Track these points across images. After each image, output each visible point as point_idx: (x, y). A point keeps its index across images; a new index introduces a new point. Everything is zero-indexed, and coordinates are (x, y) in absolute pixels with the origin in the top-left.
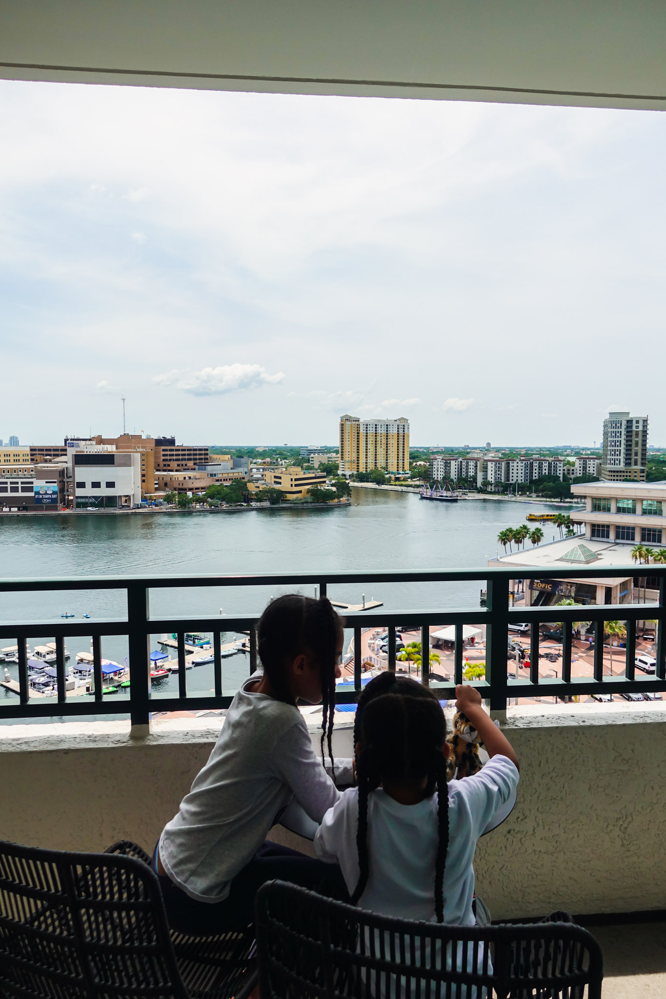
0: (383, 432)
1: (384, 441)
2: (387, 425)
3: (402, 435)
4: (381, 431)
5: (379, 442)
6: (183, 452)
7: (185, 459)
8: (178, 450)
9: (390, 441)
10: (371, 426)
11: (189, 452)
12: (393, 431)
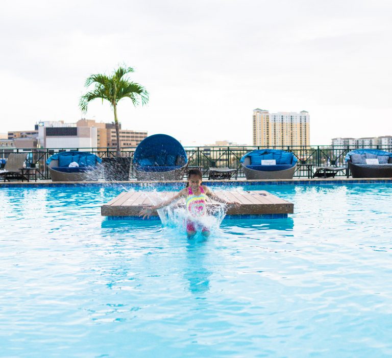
0: (288, 122)
1: (289, 129)
2: (291, 116)
3: (304, 124)
4: (287, 121)
5: (285, 131)
6: (128, 135)
7: (129, 140)
8: (124, 133)
9: (294, 129)
10: (278, 117)
11: (132, 135)
12: (296, 122)
